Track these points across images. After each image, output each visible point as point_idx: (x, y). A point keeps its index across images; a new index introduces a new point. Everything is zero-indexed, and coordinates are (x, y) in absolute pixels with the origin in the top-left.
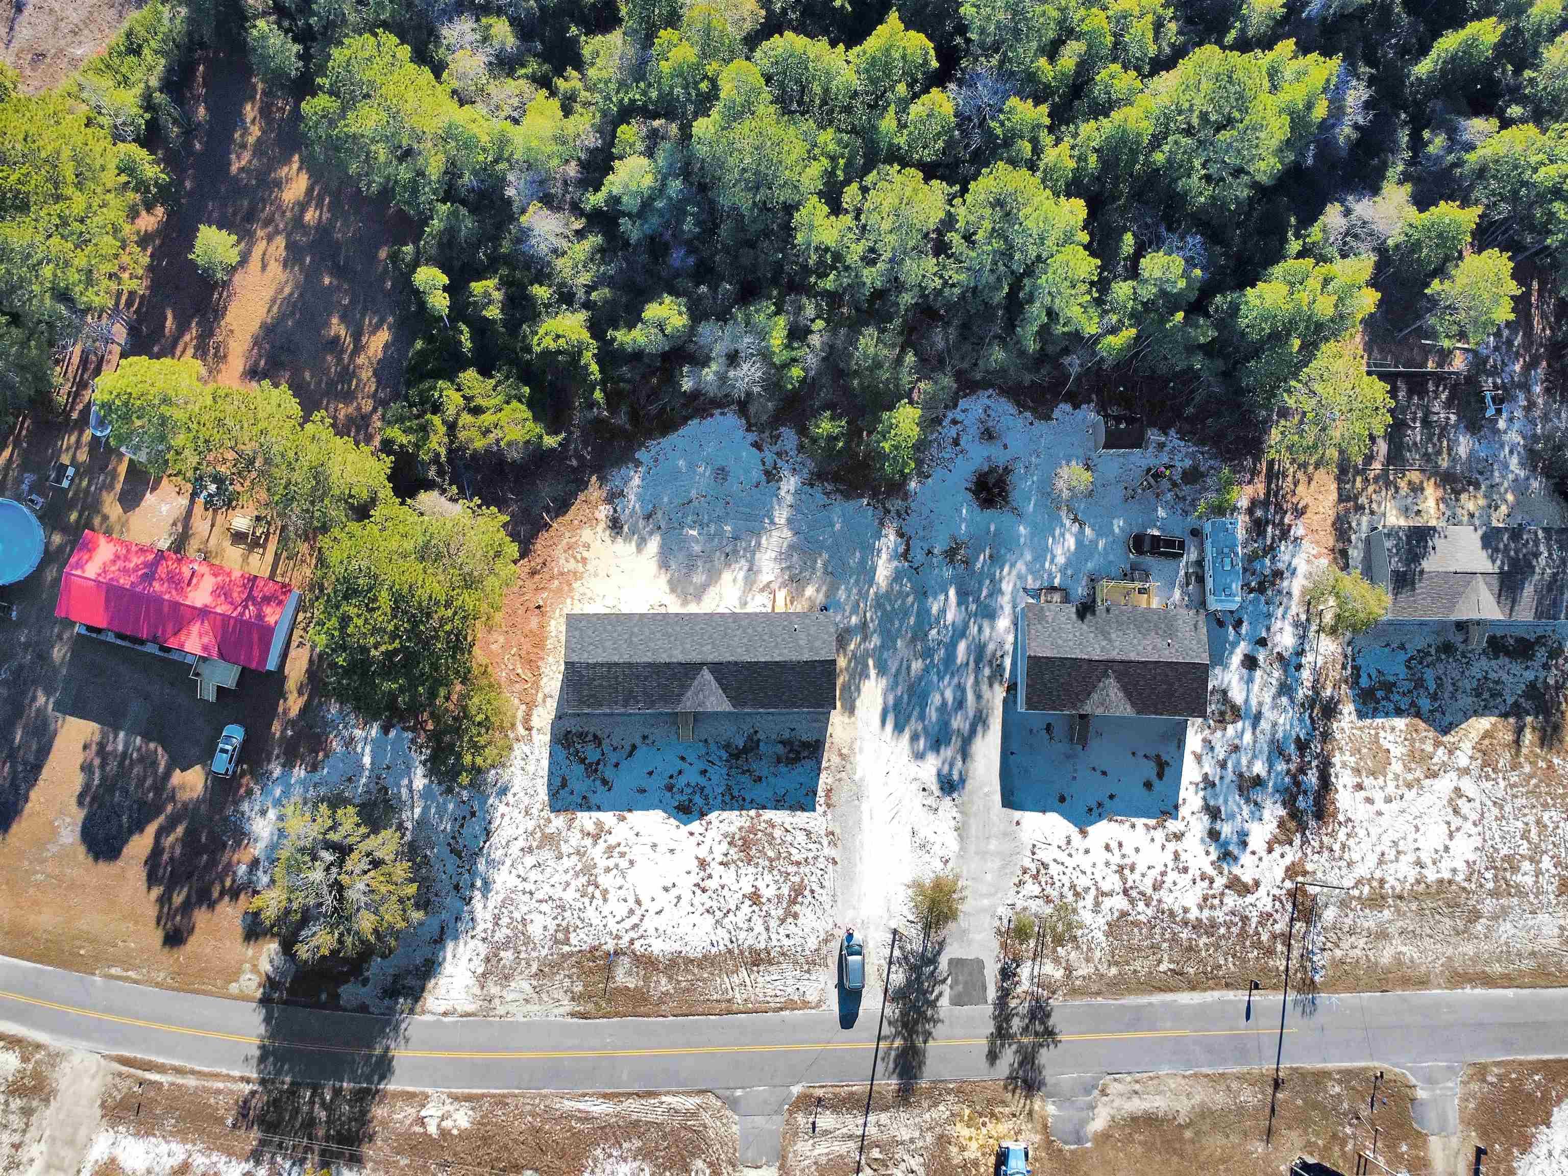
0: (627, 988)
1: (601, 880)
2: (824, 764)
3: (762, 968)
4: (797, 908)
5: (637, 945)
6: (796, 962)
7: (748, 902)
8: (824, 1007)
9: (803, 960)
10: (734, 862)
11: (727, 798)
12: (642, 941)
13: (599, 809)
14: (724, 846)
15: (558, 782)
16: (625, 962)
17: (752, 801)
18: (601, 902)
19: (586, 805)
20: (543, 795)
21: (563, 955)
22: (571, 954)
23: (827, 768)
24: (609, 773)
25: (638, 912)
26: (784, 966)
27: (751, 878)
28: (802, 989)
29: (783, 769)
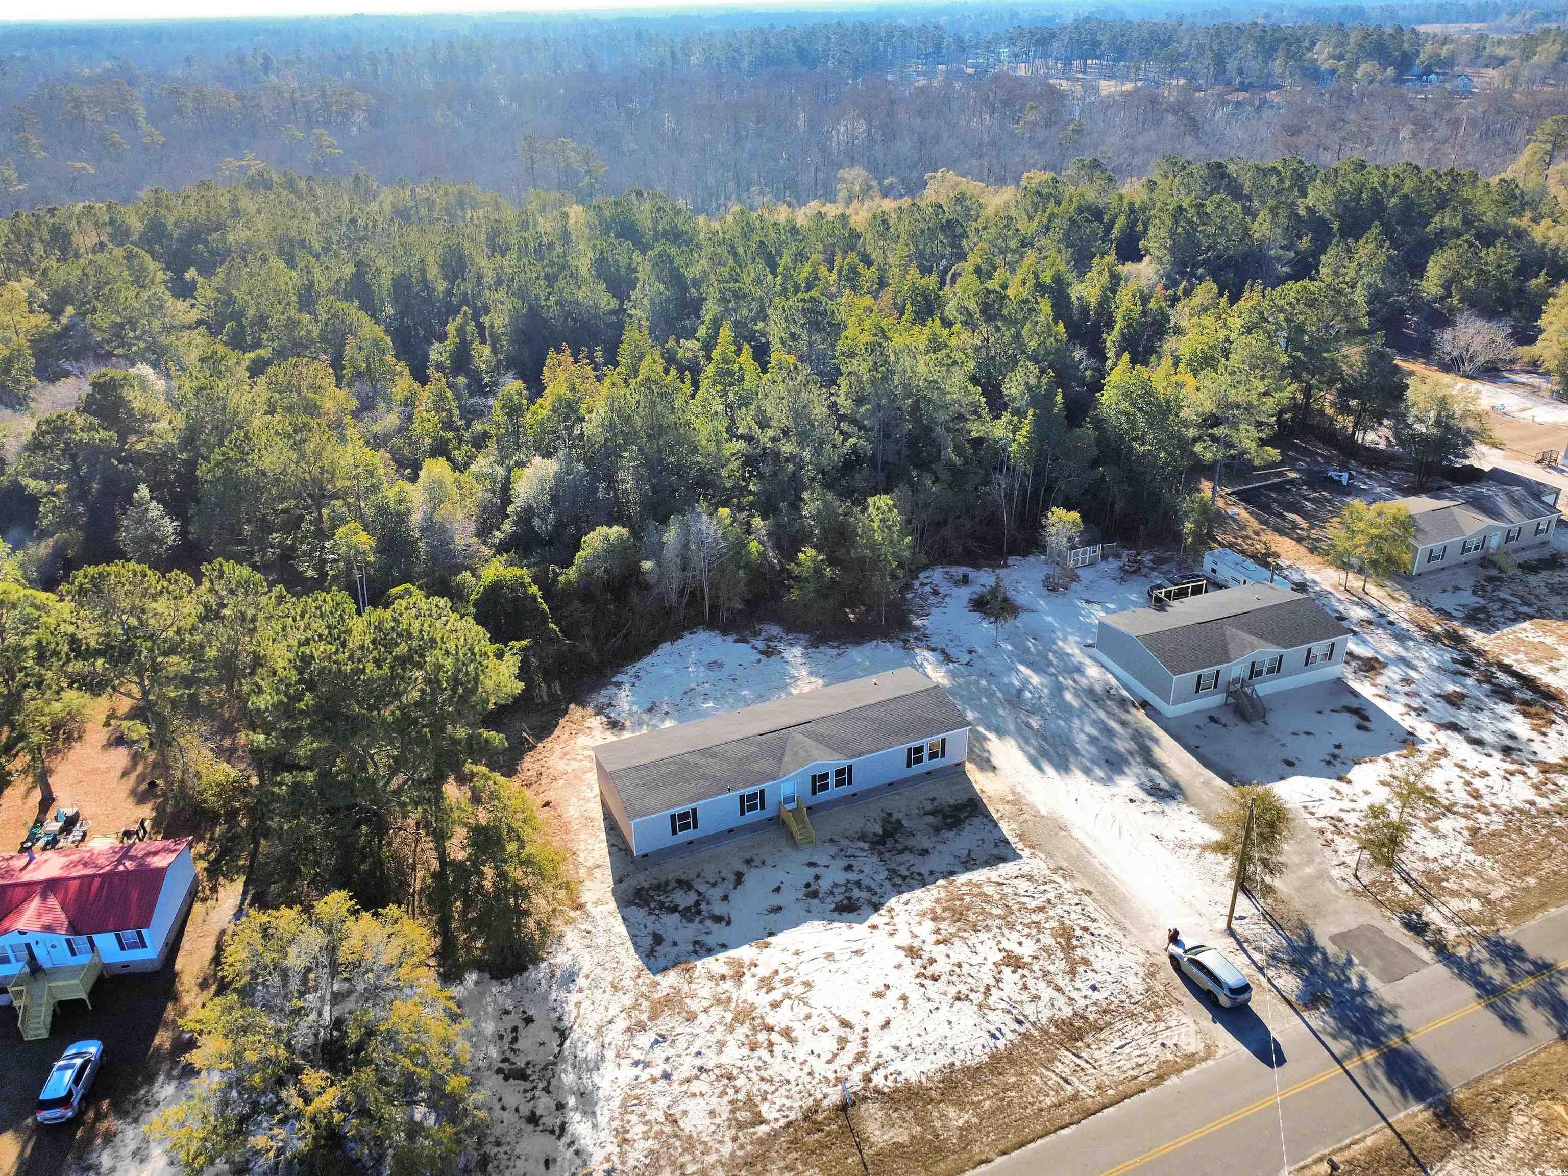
0: (898, 1146)
1: (772, 1019)
2: (995, 816)
3: (1089, 1039)
4: (1079, 953)
5: (878, 1079)
6: (1132, 1016)
7: (1007, 971)
8: (1221, 1052)
9: (1139, 1009)
10: (954, 935)
11: (898, 881)
12: (882, 1072)
13: (724, 947)
14: (929, 925)
15: (648, 941)
16: (872, 1112)
17: (931, 873)
18: (787, 1046)
19: (702, 949)
20: (631, 960)
21: (761, 1142)
22: (774, 1135)
23: (1002, 817)
24: (718, 908)
25: (854, 1038)
26: (1119, 1025)
27: (992, 943)
28: (1169, 1043)
29: (946, 834)
